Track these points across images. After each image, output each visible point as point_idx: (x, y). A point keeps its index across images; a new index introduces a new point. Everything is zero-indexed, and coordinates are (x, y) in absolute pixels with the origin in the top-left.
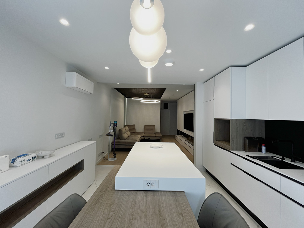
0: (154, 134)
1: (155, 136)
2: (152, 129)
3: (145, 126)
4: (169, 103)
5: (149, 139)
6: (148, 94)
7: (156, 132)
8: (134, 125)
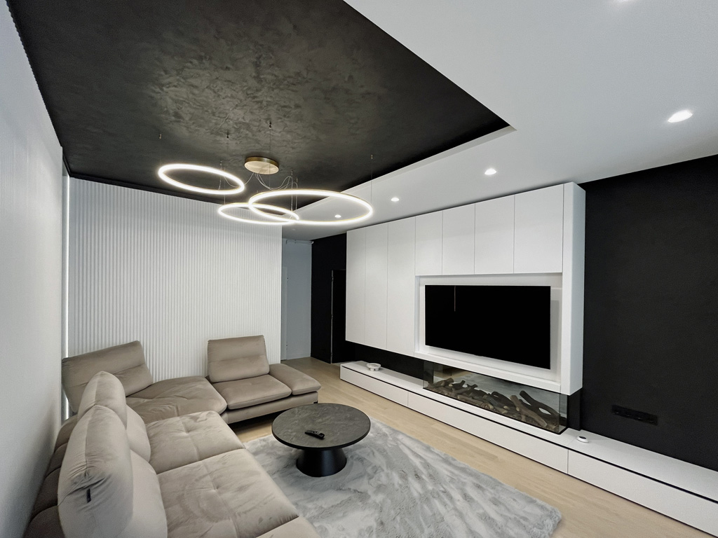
3: (212, 344)
5: (321, 437)
6: (274, 170)
7: (270, 366)
8: (135, 345)
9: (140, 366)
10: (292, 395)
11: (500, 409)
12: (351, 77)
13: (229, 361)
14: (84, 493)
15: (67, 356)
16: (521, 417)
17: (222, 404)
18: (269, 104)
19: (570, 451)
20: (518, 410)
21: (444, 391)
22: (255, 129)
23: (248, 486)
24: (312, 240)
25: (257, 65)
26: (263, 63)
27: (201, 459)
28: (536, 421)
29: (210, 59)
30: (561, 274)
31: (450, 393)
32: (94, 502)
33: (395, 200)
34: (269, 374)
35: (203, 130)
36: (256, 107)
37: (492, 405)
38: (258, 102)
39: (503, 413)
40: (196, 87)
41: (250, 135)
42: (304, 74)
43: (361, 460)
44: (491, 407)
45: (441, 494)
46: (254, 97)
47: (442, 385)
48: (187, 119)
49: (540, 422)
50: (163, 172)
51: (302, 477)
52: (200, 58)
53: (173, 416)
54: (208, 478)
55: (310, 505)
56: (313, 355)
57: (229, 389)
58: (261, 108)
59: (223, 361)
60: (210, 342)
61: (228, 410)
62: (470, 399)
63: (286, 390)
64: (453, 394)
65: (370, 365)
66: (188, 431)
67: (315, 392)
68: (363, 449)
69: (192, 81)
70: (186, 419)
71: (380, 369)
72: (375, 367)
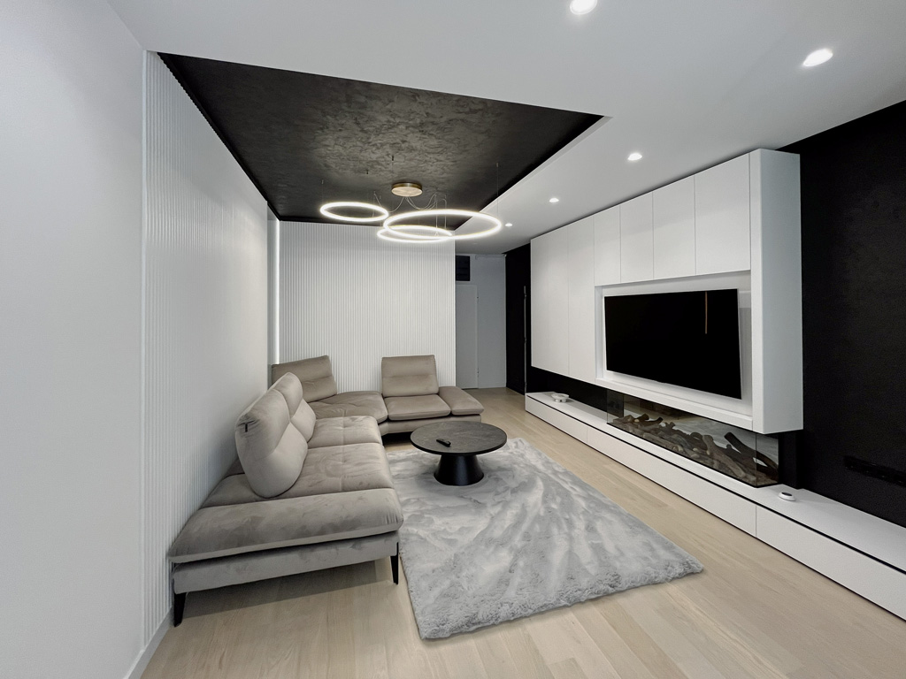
0: (441, 401)
2: (423, 376)
3: (386, 361)
4: (473, 257)
5: (448, 445)
6: (417, 192)
7: (440, 388)
8: (324, 359)
9: (327, 377)
10: (451, 415)
11: (689, 452)
12: (427, 114)
13: (399, 378)
14: (244, 426)
15: (278, 363)
16: (713, 463)
17: (384, 414)
18: (382, 145)
19: (758, 507)
20: (708, 453)
21: (630, 427)
22: (384, 163)
23: (364, 464)
24: (505, 253)
25: (358, 124)
26: (361, 121)
27: (345, 444)
28: (732, 472)
29: (327, 128)
30: (749, 272)
31: (636, 430)
32: (249, 433)
33: (554, 200)
34: (438, 394)
35: (348, 171)
36: (374, 148)
37: (682, 446)
38: (373, 145)
39: (692, 456)
40: (328, 146)
41: (383, 168)
42: (392, 119)
43: (497, 479)
44: (680, 449)
45: (563, 521)
46: (369, 143)
47: (629, 420)
48: (334, 166)
49: (734, 470)
50: (325, 210)
51: (435, 483)
52: (322, 129)
53: (341, 416)
54: (341, 456)
55: (428, 503)
56: (509, 385)
57: (393, 403)
58: (378, 148)
59: (394, 377)
60: (384, 359)
61: (388, 420)
62: (658, 438)
63: (445, 408)
64: (637, 431)
65: (556, 396)
66: (345, 427)
67: (478, 415)
68: (505, 472)
69: (324, 143)
70: (347, 419)
71: (567, 401)
72: (561, 398)
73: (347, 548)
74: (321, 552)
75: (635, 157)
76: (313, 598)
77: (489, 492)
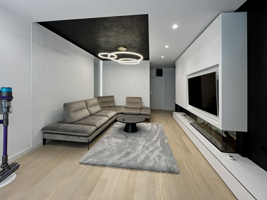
0: (139, 110)
1: (140, 114)
2: (137, 103)
3: (128, 98)
4: (163, 69)
6: (125, 49)
9: (113, 101)
19: (216, 158)
24: (174, 67)
30: (218, 65)
32: (65, 107)
34: (141, 109)
43: (140, 133)
44: (206, 134)
50: (100, 55)
55: (115, 134)
59: (129, 102)
61: (122, 113)
63: (138, 112)
66: (105, 113)
68: (144, 132)
72: (182, 114)
73: (76, 137)
74: (70, 137)
75: (175, 26)
76: (70, 147)
77: (134, 136)
